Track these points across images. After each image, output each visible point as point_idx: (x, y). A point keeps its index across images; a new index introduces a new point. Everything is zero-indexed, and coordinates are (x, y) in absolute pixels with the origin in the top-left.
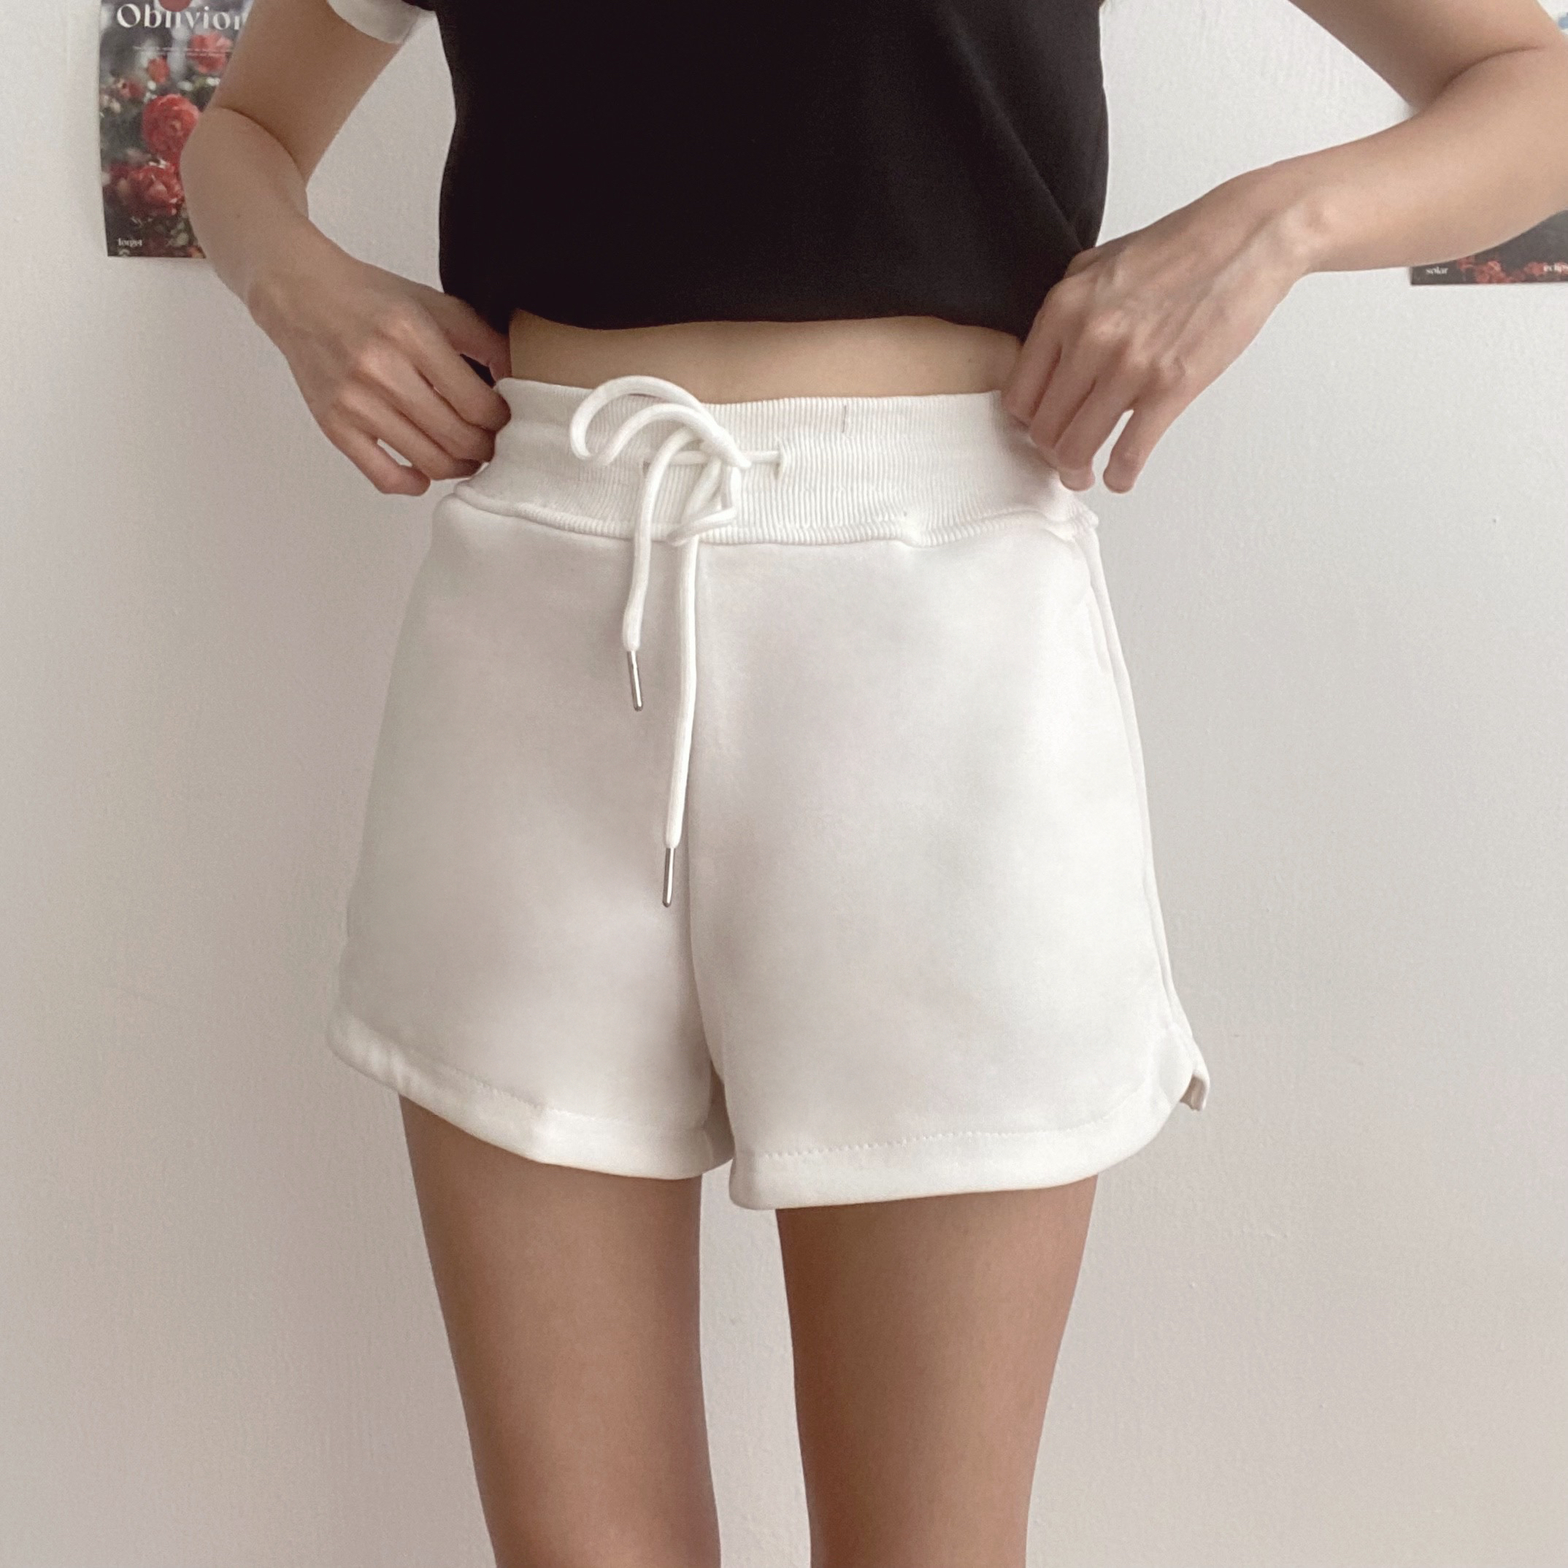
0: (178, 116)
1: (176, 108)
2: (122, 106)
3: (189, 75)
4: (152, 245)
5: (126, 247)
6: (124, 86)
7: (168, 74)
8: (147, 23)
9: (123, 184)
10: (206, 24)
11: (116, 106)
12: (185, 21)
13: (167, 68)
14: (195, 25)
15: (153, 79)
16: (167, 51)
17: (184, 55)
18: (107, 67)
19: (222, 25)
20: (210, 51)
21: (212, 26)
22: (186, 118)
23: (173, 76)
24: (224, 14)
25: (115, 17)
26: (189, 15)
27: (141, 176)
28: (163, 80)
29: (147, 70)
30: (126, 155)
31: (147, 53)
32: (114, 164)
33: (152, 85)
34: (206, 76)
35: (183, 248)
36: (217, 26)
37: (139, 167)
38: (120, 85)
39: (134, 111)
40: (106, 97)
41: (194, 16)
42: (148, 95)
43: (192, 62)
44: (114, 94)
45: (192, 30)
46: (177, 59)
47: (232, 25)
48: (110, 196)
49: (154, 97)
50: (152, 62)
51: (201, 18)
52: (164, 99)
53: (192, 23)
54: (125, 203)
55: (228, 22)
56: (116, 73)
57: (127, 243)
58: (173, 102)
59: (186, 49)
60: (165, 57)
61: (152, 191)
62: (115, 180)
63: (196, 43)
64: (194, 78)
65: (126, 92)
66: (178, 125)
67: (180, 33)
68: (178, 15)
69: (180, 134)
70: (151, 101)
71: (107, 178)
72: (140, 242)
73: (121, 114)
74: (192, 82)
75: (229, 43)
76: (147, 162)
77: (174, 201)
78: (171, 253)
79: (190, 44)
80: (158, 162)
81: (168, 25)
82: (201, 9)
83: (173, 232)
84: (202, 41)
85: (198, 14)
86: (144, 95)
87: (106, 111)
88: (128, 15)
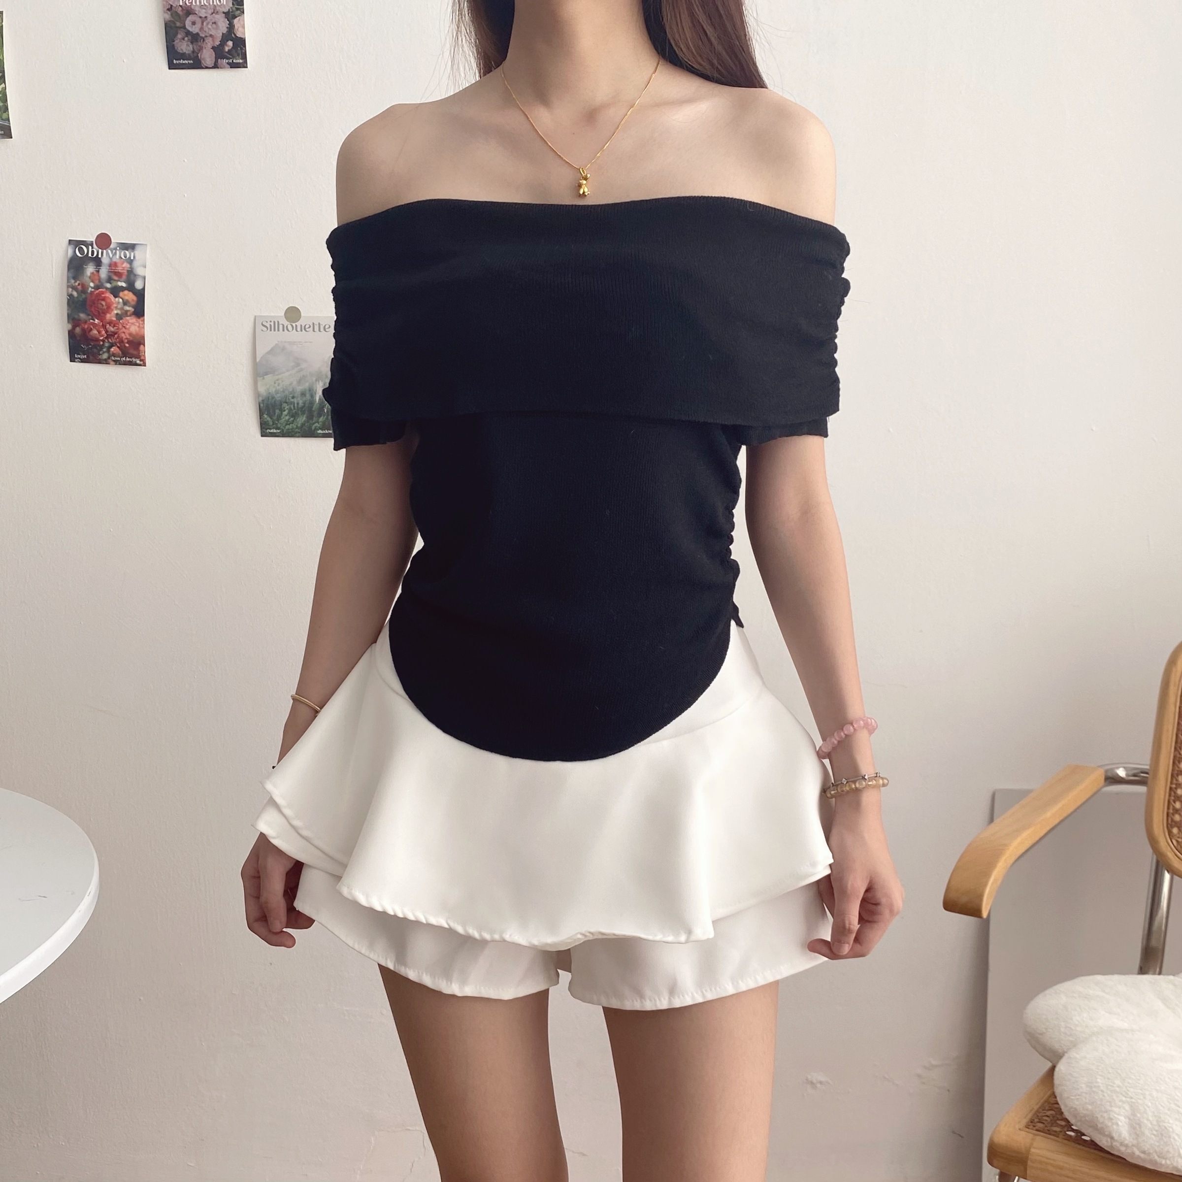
0: (104, 299)
1: (103, 295)
2: (78, 293)
3: (109, 280)
4: (91, 358)
5: (79, 358)
6: (79, 284)
7: (99, 279)
8: (90, 255)
9: (78, 330)
10: (118, 257)
11: (75, 294)
12: (107, 253)
13: (99, 276)
14: (113, 256)
15: (93, 282)
16: (100, 269)
17: (107, 270)
18: (70, 275)
19: (125, 257)
20: (119, 269)
21: (121, 257)
22: (108, 301)
23: (101, 280)
24: (127, 252)
25: (75, 251)
26: (109, 251)
27: (86, 326)
28: (97, 282)
29: (90, 277)
30: (79, 316)
31: (90, 269)
32: (73, 319)
33: (92, 285)
34: (118, 281)
35: (106, 360)
36: (123, 258)
37: (86, 322)
38: (77, 284)
39: (84, 296)
40: (70, 289)
41: (112, 253)
42: (90, 289)
43: (110, 274)
44: (74, 288)
45: (111, 259)
46: (104, 272)
47: (130, 257)
48: (71, 334)
49: (93, 290)
50: (92, 273)
51: (116, 253)
52: (97, 292)
53: (111, 256)
54: (78, 338)
55: (128, 256)
56: (75, 278)
57: (79, 356)
58: (103, 293)
59: (108, 268)
60: (98, 271)
61: (91, 333)
62: (74, 327)
63: (113, 265)
64: (112, 281)
65: (79, 287)
66: (104, 303)
67: (105, 260)
68: (105, 251)
69: (105, 307)
70: (92, 293)
71: (70, 327)
72: (86, 356)
73: (77, 297)
74: (111, 283)
75: (128, 266)
76: (89, 320)
77: (102, 338)
78: (100, 362)
79: (110, 265)
80: (94, 321)
81: (100, 256)
82: (116, 249)
83: (101, 353)
84: (115, 264)
85: (114, 251)
86: (88, 289)
87: (70, 296)
88: (81, 250)
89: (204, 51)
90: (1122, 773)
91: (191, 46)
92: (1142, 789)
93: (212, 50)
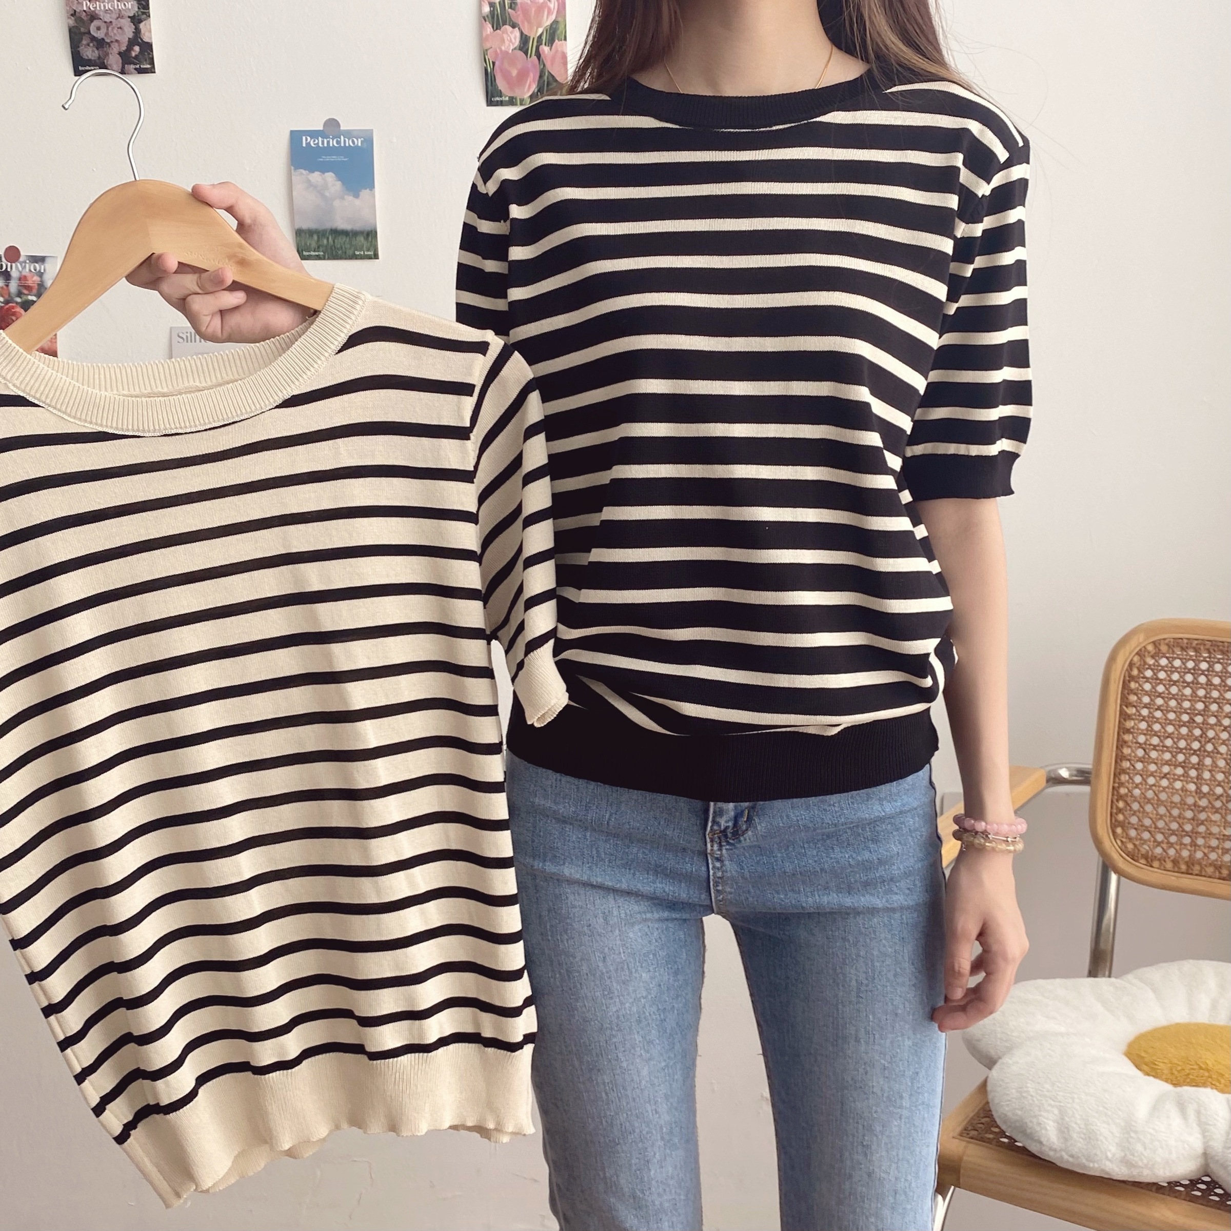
0: (14, 313)
1: (13, 310)
3: (20, 294)
7: (9, 294)
10: (27, 270)
12: (17, 267)
13: (8, 289)
14: (22, 269)
15: (2, 296)
16: (10, 283)
17: (17, 284)
20: (30, 283)
21: (30, 271)
22: (18, 315)
23: (11, 294)
24: (37, 265)
26: (19, 264)
28: (7, 297)
33: (2, 299)
34: (28, 294)
36: (33, 270)
41: (21, 265)
43: (20, 288)
45: (21, 272)
46: (13, 286)
47: (40, 271)
49: (3, 304)
50: (2, 288)
51: (25, 266)
52: (7, 306)
53: (20, 269)
55: (38, 269)
58: (13, 307)
59: (18, 282)
60: (7, 286)
63: (22, 278)
64: (22, 295)
66: (14, 318)
67: (14, 274)
68: (14, 265)
70: (2, 307)
74: (20, 297)
75: (38, 279)
79: (20, 279)
81: (9, 270)
82: (25, 262)
84: (25, 277)
85: (24, 264)
89: (110, 55)
90: (1064, 773)
91: (96, 52)
92: (1086, 789)
93: (118, 56)
